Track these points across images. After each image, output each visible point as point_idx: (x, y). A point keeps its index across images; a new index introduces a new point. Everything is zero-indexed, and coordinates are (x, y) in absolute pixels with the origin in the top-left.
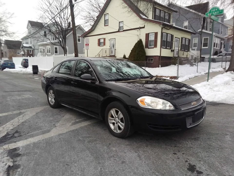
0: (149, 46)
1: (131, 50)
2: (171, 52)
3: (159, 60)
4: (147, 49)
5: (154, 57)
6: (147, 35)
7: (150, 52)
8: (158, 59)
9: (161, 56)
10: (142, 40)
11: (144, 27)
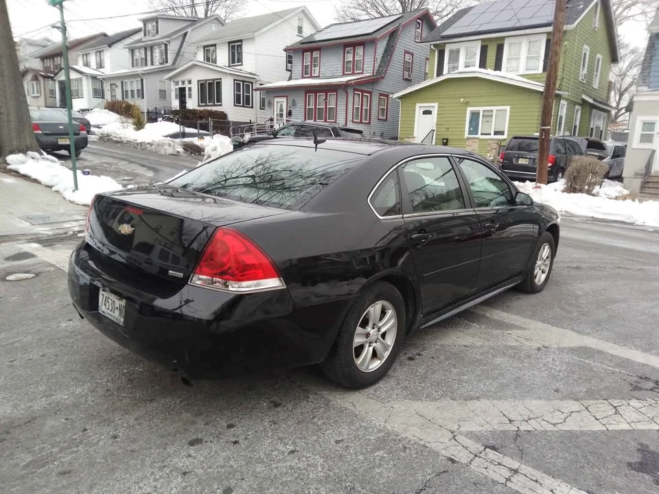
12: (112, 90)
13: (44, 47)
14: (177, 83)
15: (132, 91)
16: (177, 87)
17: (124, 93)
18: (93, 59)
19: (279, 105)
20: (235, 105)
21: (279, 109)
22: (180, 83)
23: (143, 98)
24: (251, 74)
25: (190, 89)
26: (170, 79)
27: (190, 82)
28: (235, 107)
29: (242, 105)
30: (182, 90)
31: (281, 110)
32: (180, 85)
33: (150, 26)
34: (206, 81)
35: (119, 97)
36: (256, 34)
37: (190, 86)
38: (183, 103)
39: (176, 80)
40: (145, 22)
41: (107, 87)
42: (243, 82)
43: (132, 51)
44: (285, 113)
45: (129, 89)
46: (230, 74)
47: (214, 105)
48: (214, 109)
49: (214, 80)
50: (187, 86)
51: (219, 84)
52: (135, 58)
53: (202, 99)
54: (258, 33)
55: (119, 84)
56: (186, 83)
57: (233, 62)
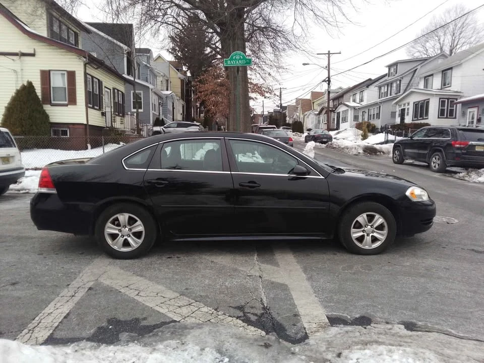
0: (54, 100)
1: (6, 107)
2: (101, 116)
3: (86, 134)
4: (49, 106)
5: (71, 126)
6: (46, 76)
7: (59, 115)
8: (81, 130)
9: (89, 124)
10: (33, 83)
11: (33, 55)
12: (363, 115)
13: (338, 92)
14: (400, 106)
15: (374, 115)
16: (400, 109)
17: (369, 116)
18: (358, 97)
19: (471, 114)
20: (438, 118)
21: (471, 118)
22: (403, 105)
23: (379, 119)
24: (457, 92)
25: (408, 109)
26: (396, 103)
27: (409, 104)
28: (439, 119)
29: (445, 116)
30: (403, 110)
31: (473, 118)
32: (403, 107)
33: (392, 70)
34: (419, 102)
35: (366, 120)
36: (462, 61)
37: (408, 107)
38: (402, 119)
39: (400, 104)
40: (390, 67)
41: (360, 114)
42: (448, 99)
43: (380, 88)
44: (475, 120)
45: (372, 114)
46: (436, 94)
47: (423, 119)
48: (423, 121)
49: (424, 100)
50: (406, 107)
51: (428, 103)
52: (381, 92)
53: (415, 116)
54: (464, 60)
55: (367, 111)
56: (406, 105)
57: (445, 85)
